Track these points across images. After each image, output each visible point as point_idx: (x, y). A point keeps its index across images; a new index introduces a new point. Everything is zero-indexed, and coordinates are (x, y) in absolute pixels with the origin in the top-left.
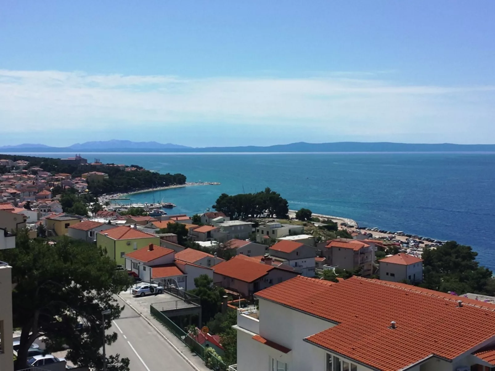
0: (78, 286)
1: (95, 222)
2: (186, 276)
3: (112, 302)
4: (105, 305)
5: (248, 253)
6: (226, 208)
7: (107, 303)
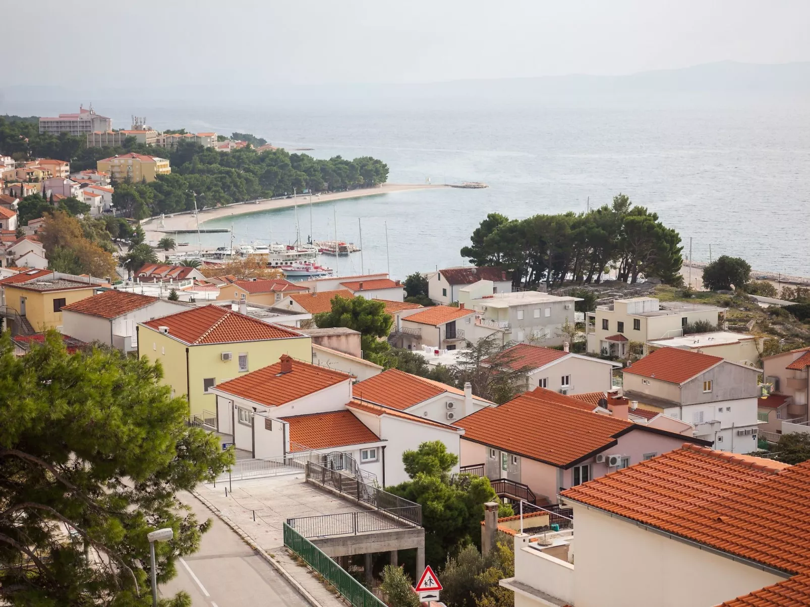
0: (88, 466)
1: (134, 294)
2: (384, 447)
3: (176, 509)
4: (156, 517)
5: (563, 384)
6: (501, 254)
7: (162, 513)
